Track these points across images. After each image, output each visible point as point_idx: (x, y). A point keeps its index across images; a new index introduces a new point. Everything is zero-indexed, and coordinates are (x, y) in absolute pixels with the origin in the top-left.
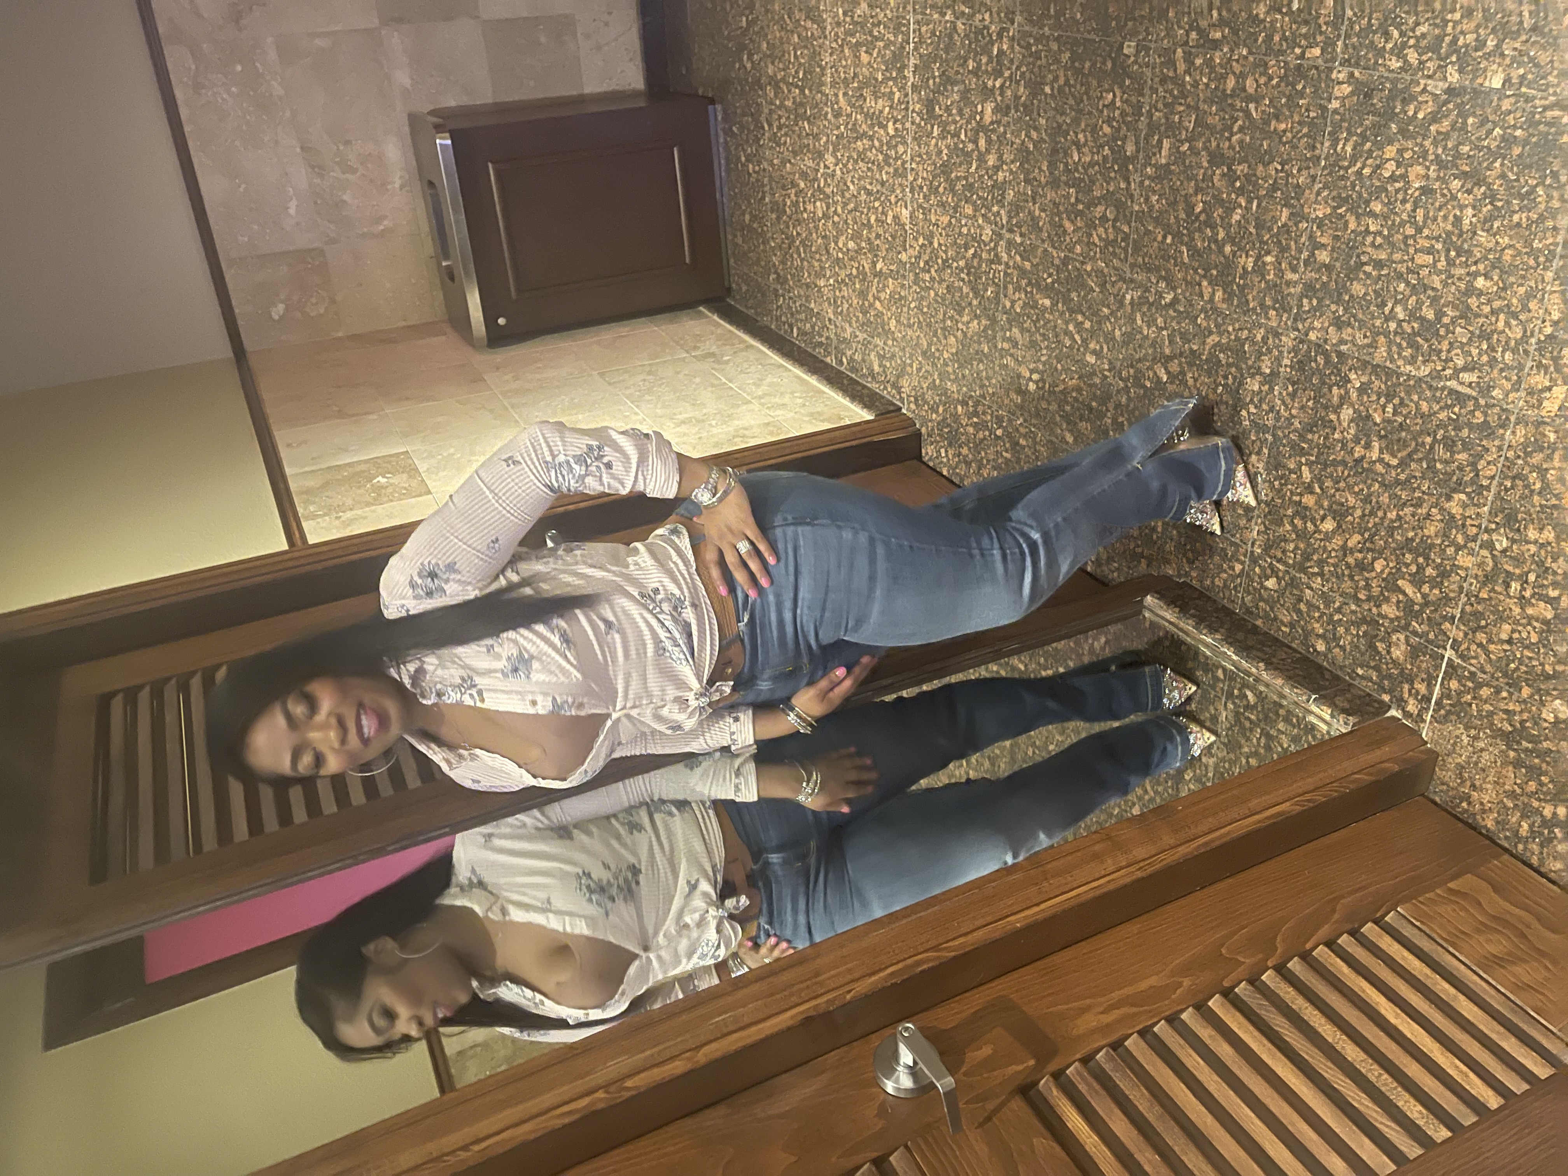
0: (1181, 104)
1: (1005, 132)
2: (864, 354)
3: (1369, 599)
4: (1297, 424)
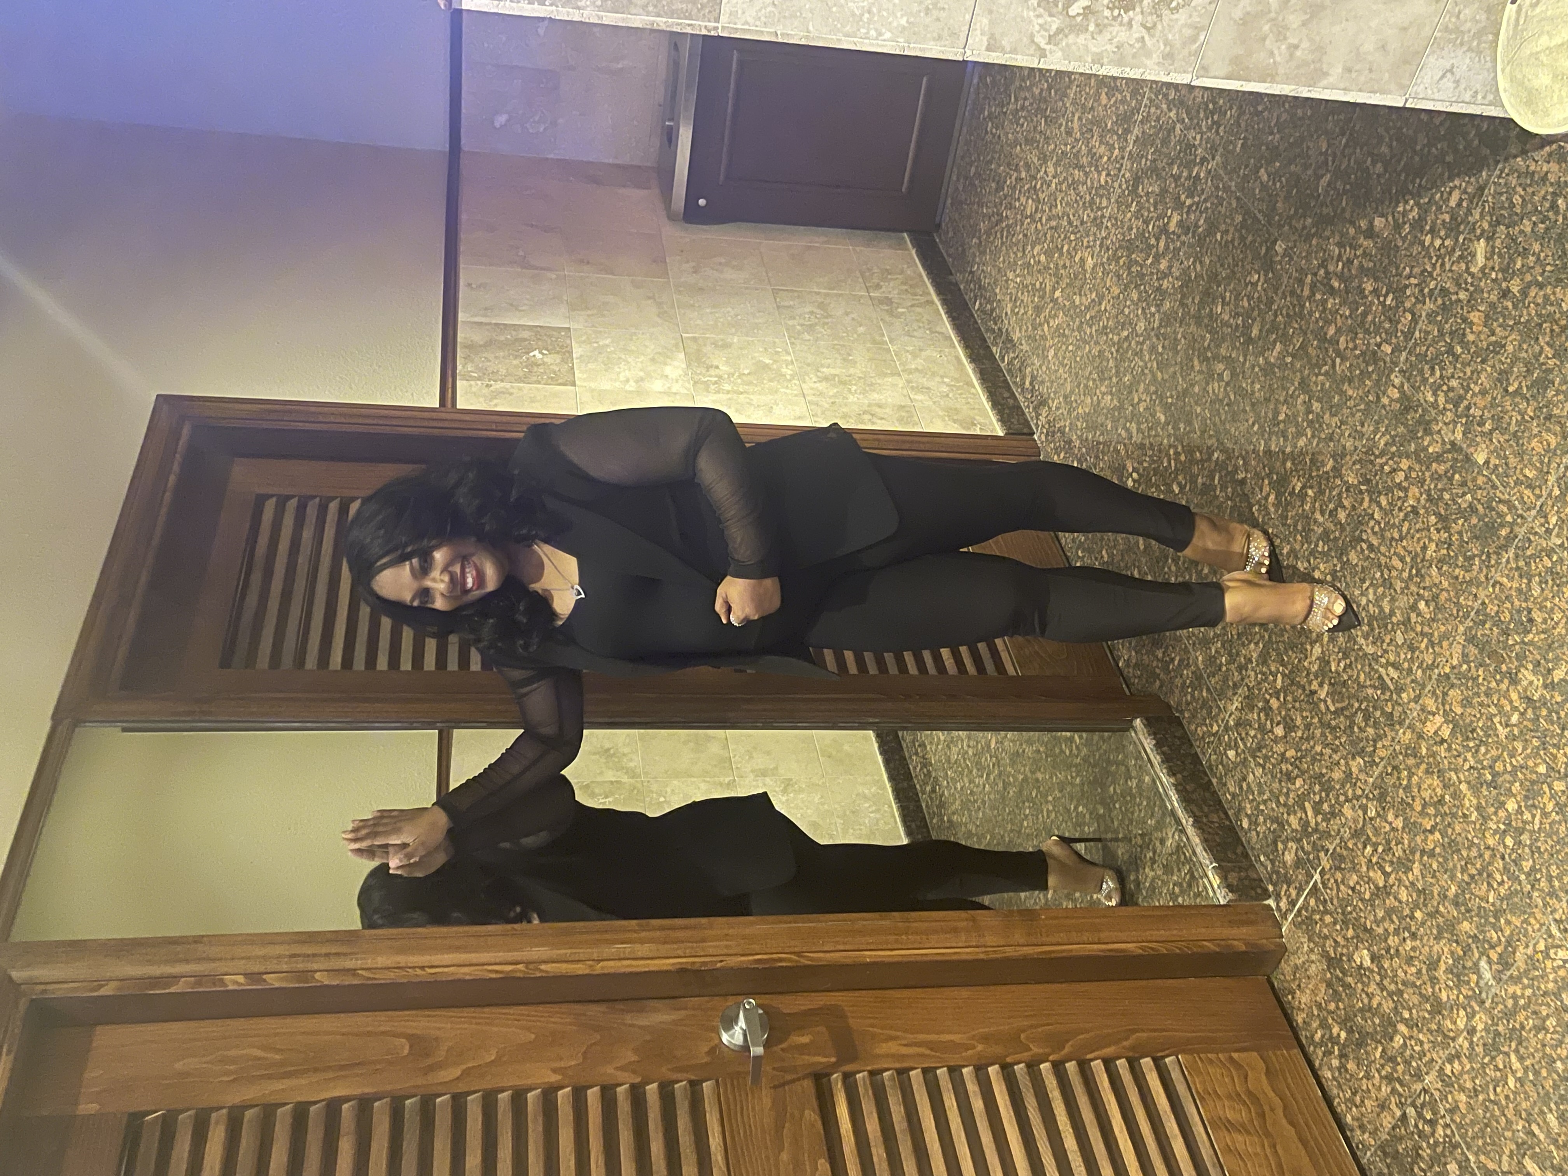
0: (1297, 322)
1: (1180, 249)
2: (1022, 364)
3: (1285, 805)
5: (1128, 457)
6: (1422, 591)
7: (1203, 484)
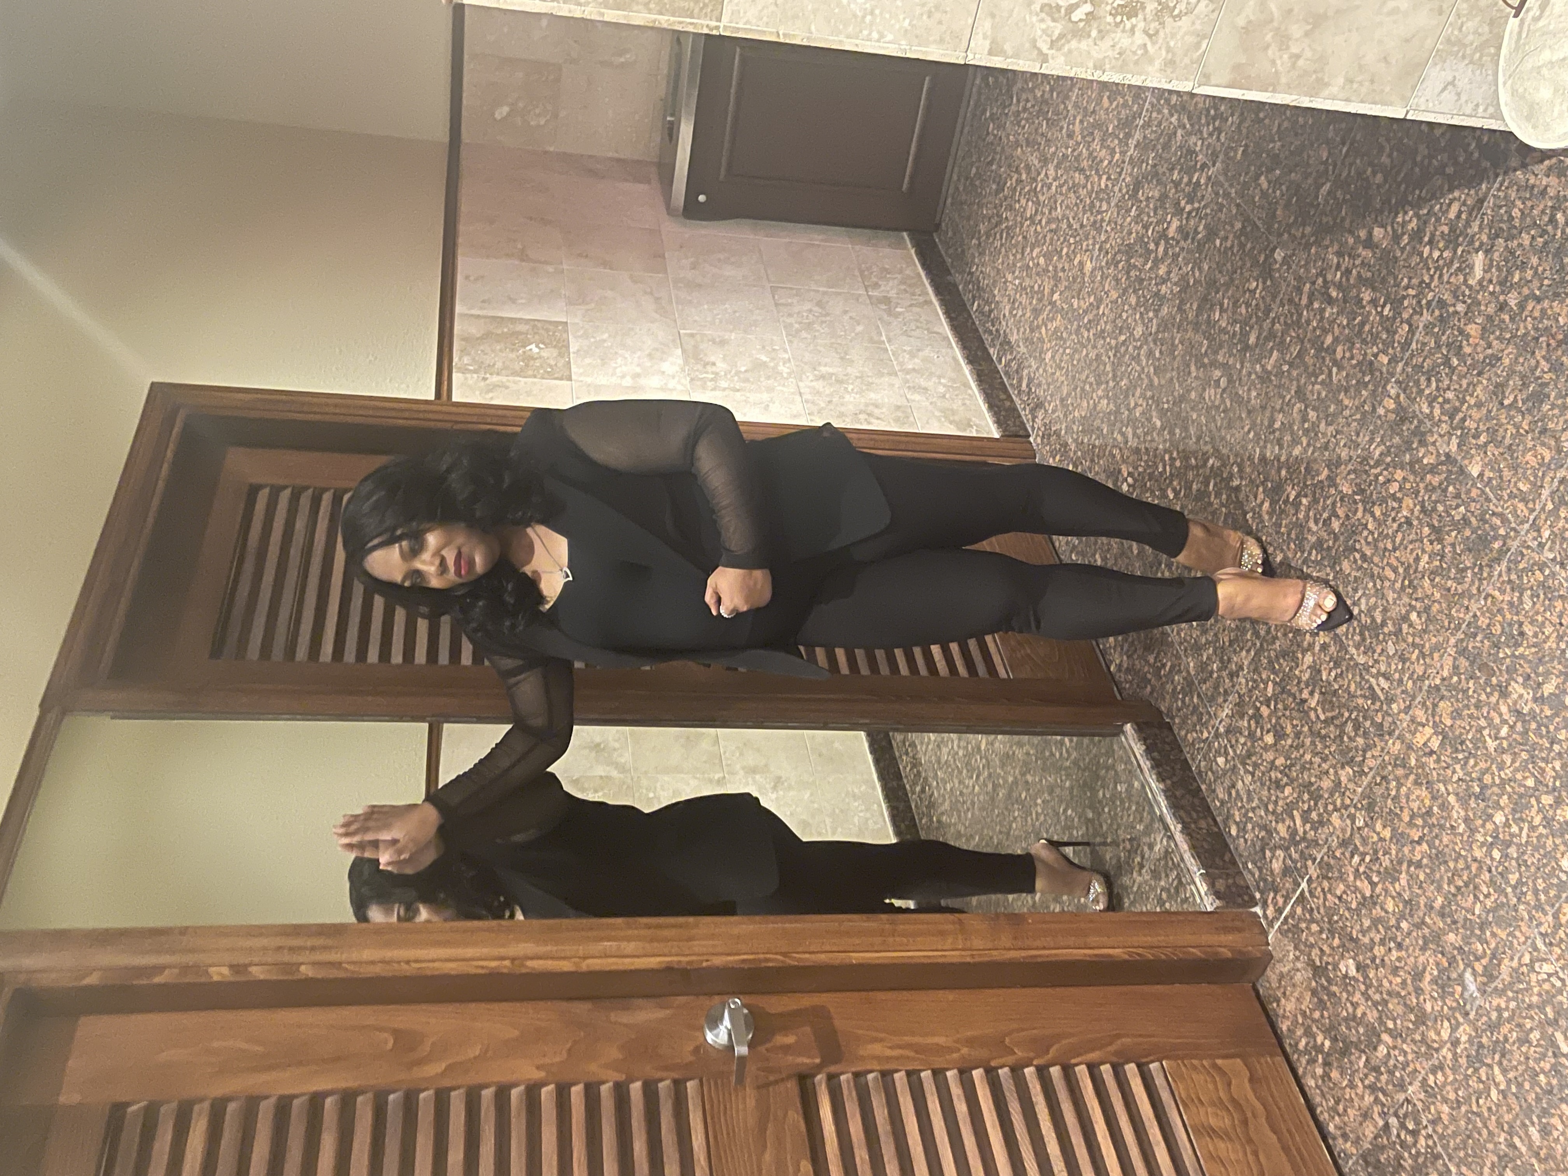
0: (1294, 330)
1: (1179, 255)
2: (1019, 366)
3: (1274, 813)
5: (1124, 461)
6: (1414, 603)
7: (1198, 490)
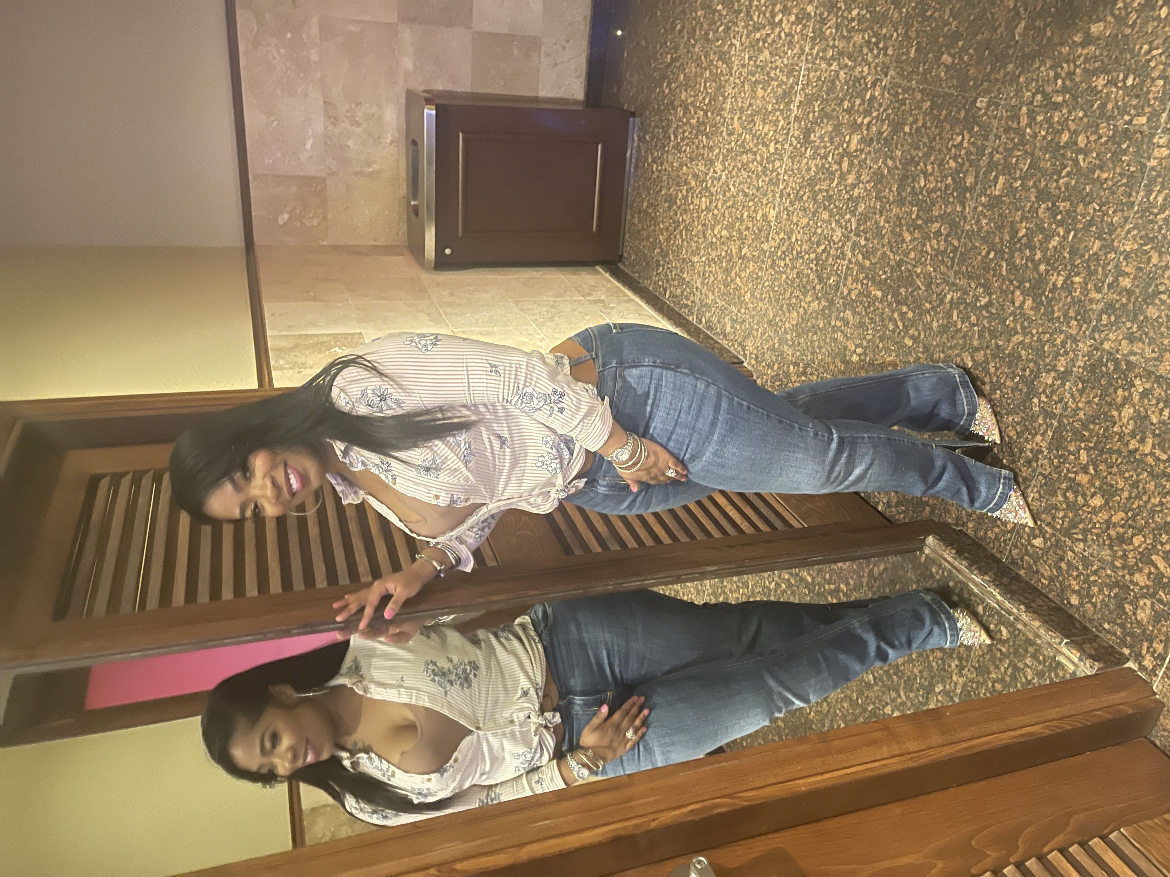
0: (1019, 150)
1: (866, 159)
2: (720, 317)
3: (1124, 567)
4: (1081, 415)
